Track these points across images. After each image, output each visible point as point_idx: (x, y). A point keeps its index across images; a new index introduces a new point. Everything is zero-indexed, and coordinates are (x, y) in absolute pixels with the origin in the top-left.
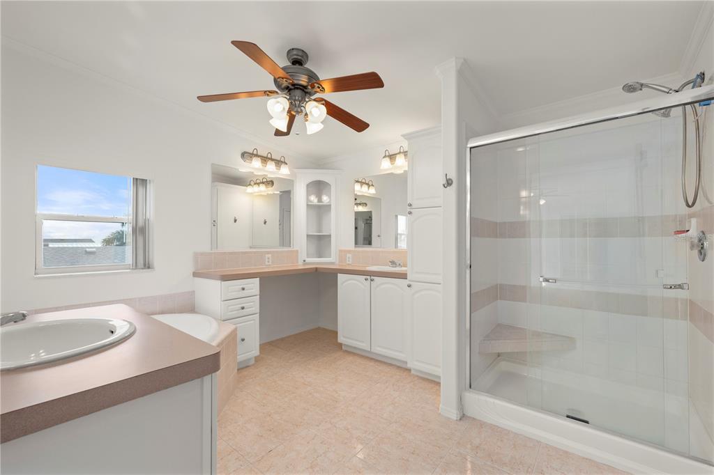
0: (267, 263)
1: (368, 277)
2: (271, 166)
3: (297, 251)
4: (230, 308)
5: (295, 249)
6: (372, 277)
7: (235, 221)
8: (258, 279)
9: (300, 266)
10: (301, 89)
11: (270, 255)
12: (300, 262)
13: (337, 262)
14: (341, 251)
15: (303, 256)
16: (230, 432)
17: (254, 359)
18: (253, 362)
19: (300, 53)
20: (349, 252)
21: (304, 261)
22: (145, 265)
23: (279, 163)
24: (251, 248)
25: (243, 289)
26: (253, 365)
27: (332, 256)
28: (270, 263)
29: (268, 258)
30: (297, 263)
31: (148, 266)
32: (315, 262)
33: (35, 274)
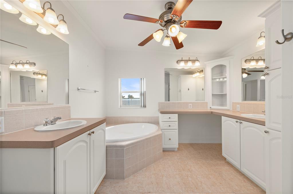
0: (190, 108)
1: (239, 121)
2: (190, 64)
3: (207, 103)
4: (164, 125)
5: (206, 101)
6: (241, 121)
7: (189, 90)
8: (177, 114)
9: (209, 110)
10: (169, 22)
11: (191, 104)
12: (209, 108)
13: (231, 109)
14: (233, 103)
15: (210, 105)
16: (146, 175)
17: (177, 149)
18: (176, 150)
19: (169, 4)
20: (238, 103)
21: (210, 108)
22: (144, 106)
23: (194, 61)
24: (196, 101)
25: (170, 118)
26: (176, 151)
27: (227, 106)
28: (191, 108)
29: (190, 106)
30: (207, 108)
31: (145, 106)
32: (217, 108)
33: (120, 107)
